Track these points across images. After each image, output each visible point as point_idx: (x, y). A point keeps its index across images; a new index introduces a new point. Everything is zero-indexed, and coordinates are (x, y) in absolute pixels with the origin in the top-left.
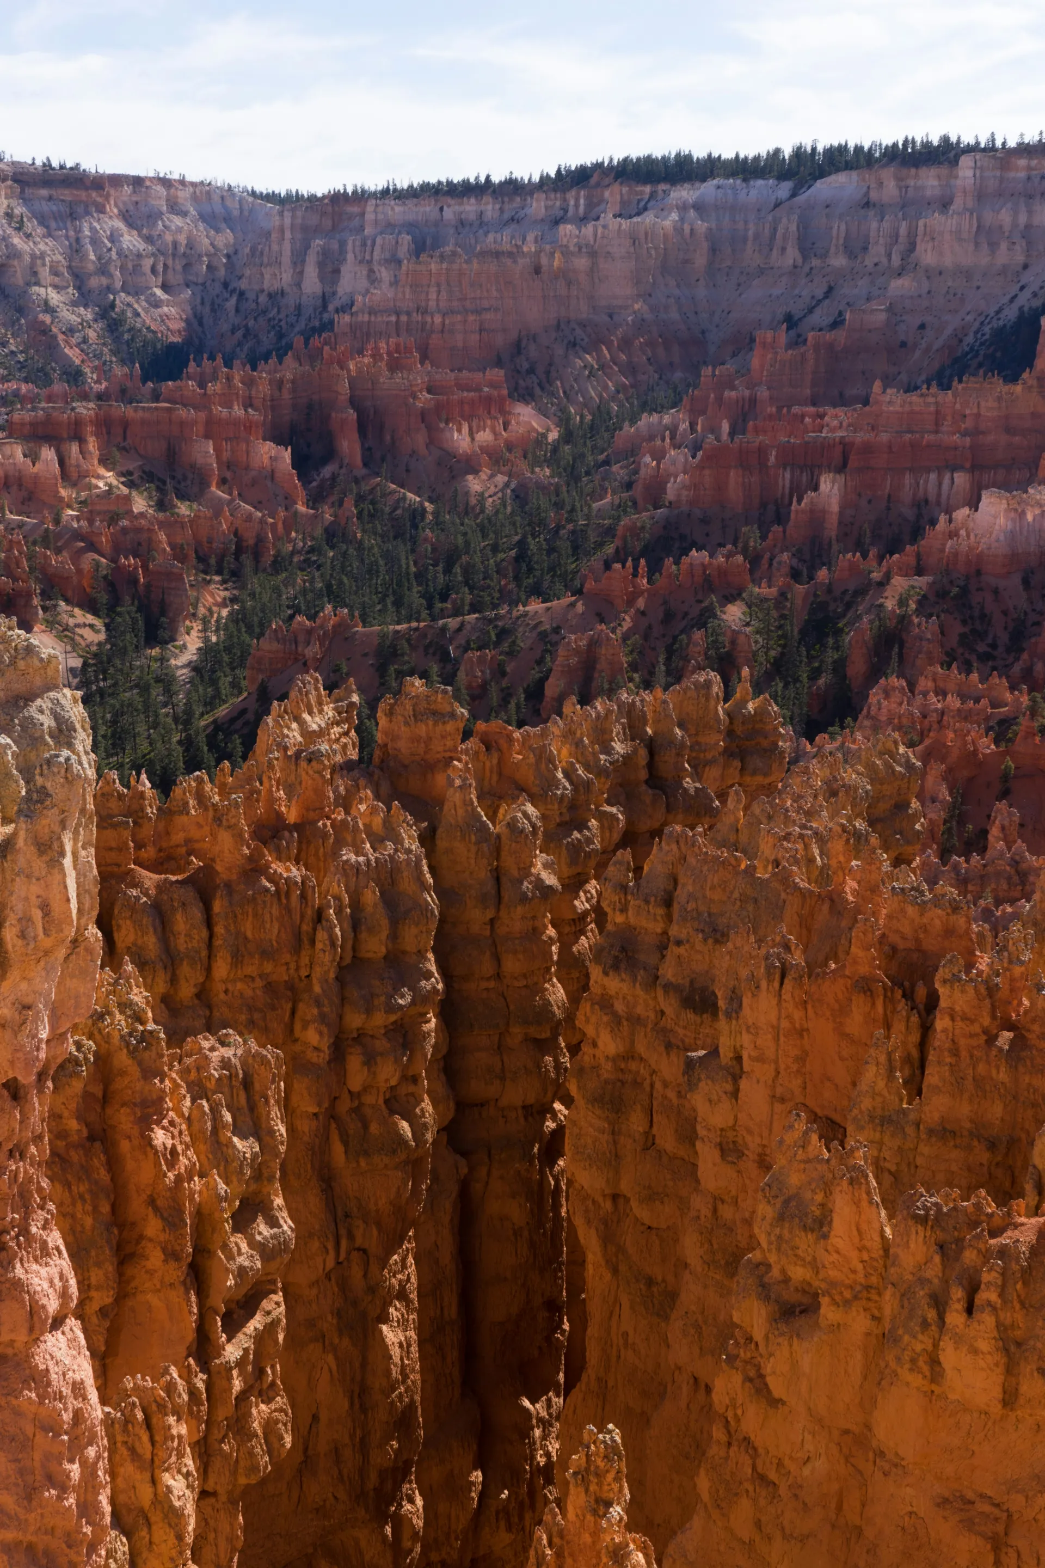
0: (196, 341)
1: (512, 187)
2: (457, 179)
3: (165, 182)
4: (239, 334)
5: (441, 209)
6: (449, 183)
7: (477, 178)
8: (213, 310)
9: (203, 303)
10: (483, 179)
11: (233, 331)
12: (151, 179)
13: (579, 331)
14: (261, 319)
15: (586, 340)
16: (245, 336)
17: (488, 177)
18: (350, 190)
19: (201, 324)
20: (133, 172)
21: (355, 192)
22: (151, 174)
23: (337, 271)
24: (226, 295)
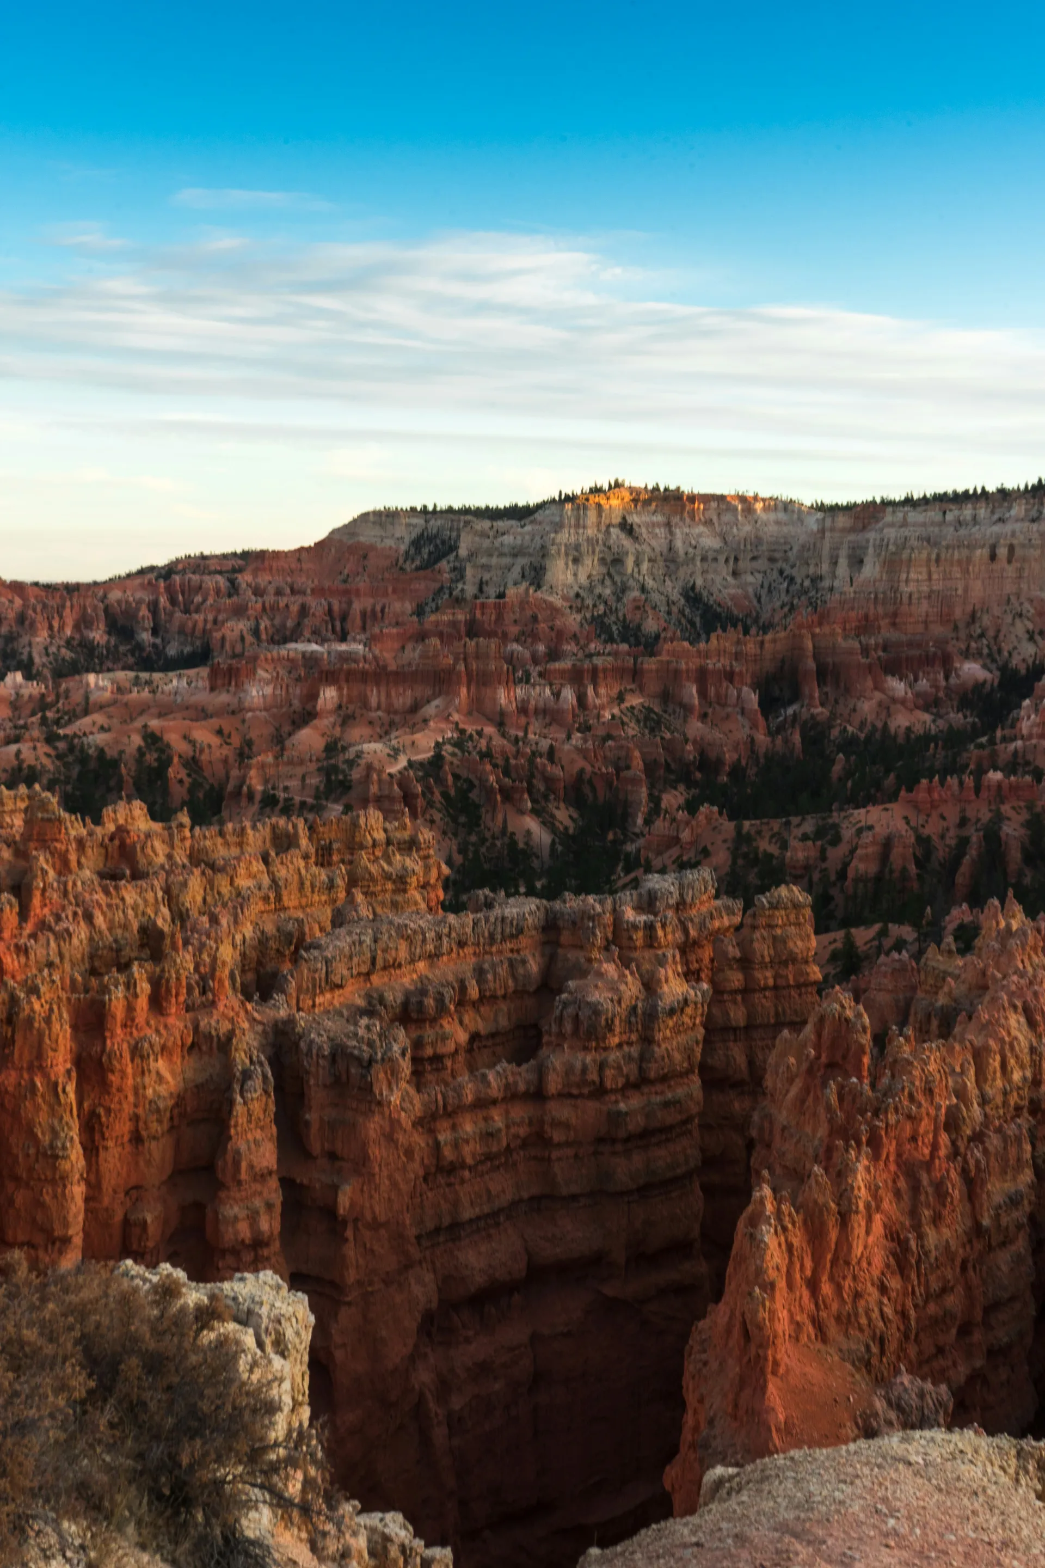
0: (754, 614)
1: (1004, 494)
2: (960, 490)
3: (743, 499)
4: (786, 609)
5: (945, 513)
6: (955, 493)
7: (975, 489)
8: (770, 591)
9: (762, 586)
10: (979, 491)
11: (782, 607)
12: (732, 497)
13: (1027, 605)
14: (803, 598)
15: (1032, 611)
16: (790, 611)
17: (983, 488)
18: (878, 500)
19: (759, 601)
20: (718, 491)
21: (883, 501)
22: (733, 493)
23: (861, 562)
24: (781, 580)
